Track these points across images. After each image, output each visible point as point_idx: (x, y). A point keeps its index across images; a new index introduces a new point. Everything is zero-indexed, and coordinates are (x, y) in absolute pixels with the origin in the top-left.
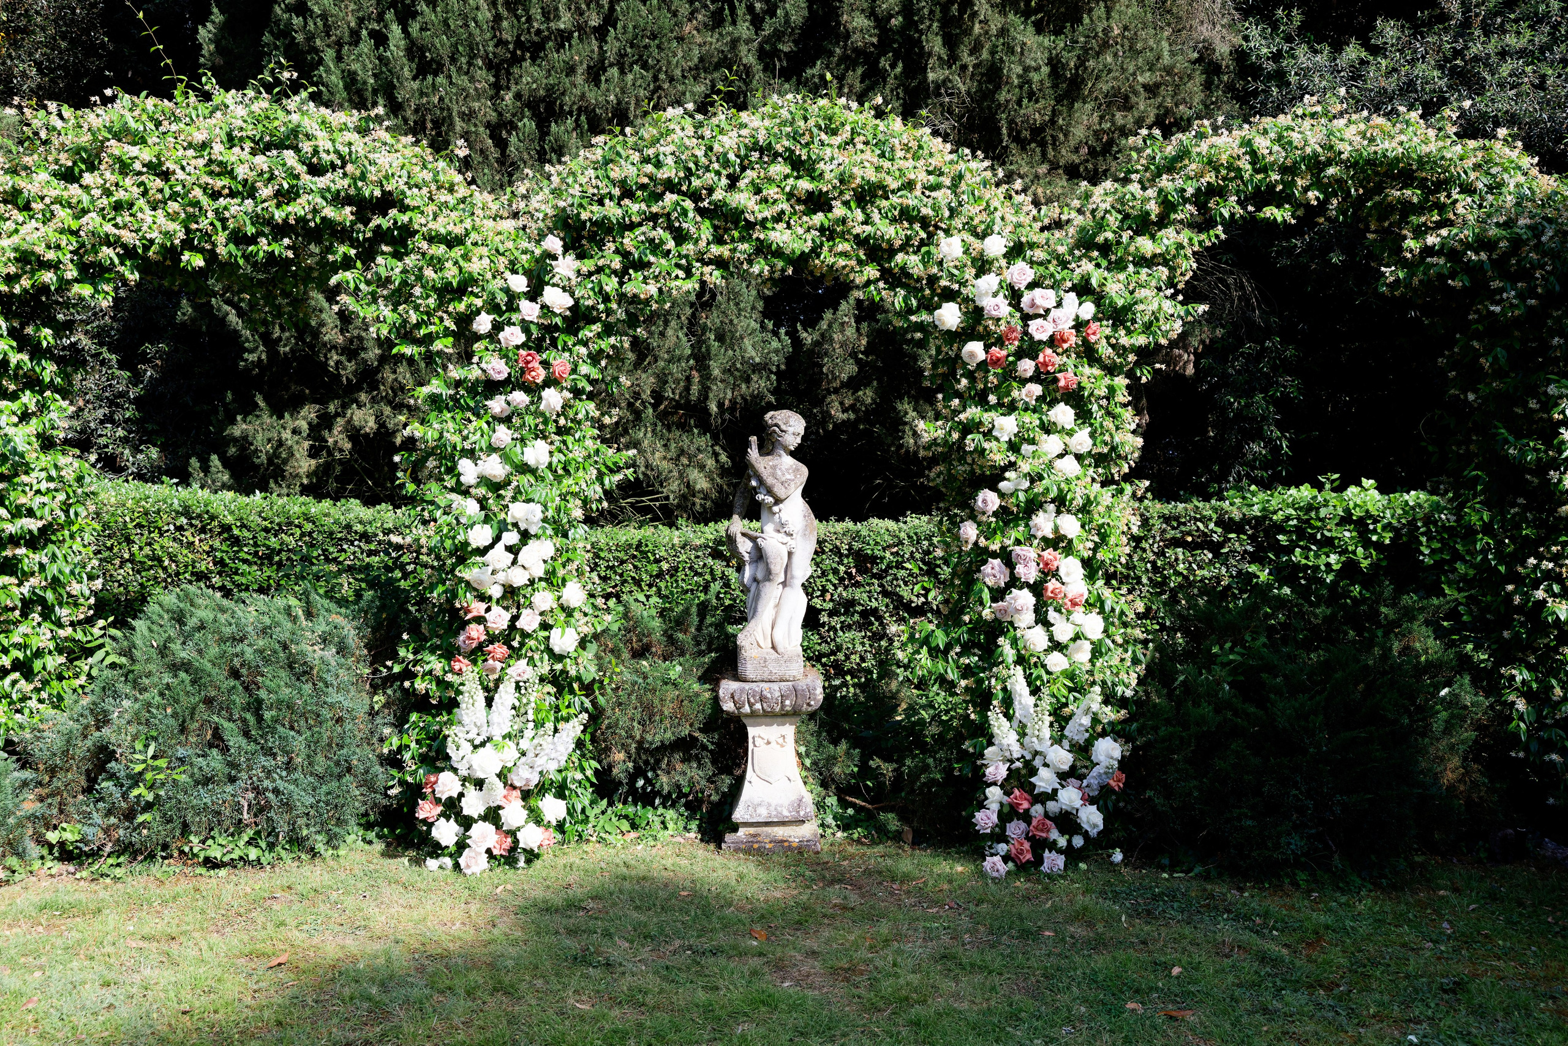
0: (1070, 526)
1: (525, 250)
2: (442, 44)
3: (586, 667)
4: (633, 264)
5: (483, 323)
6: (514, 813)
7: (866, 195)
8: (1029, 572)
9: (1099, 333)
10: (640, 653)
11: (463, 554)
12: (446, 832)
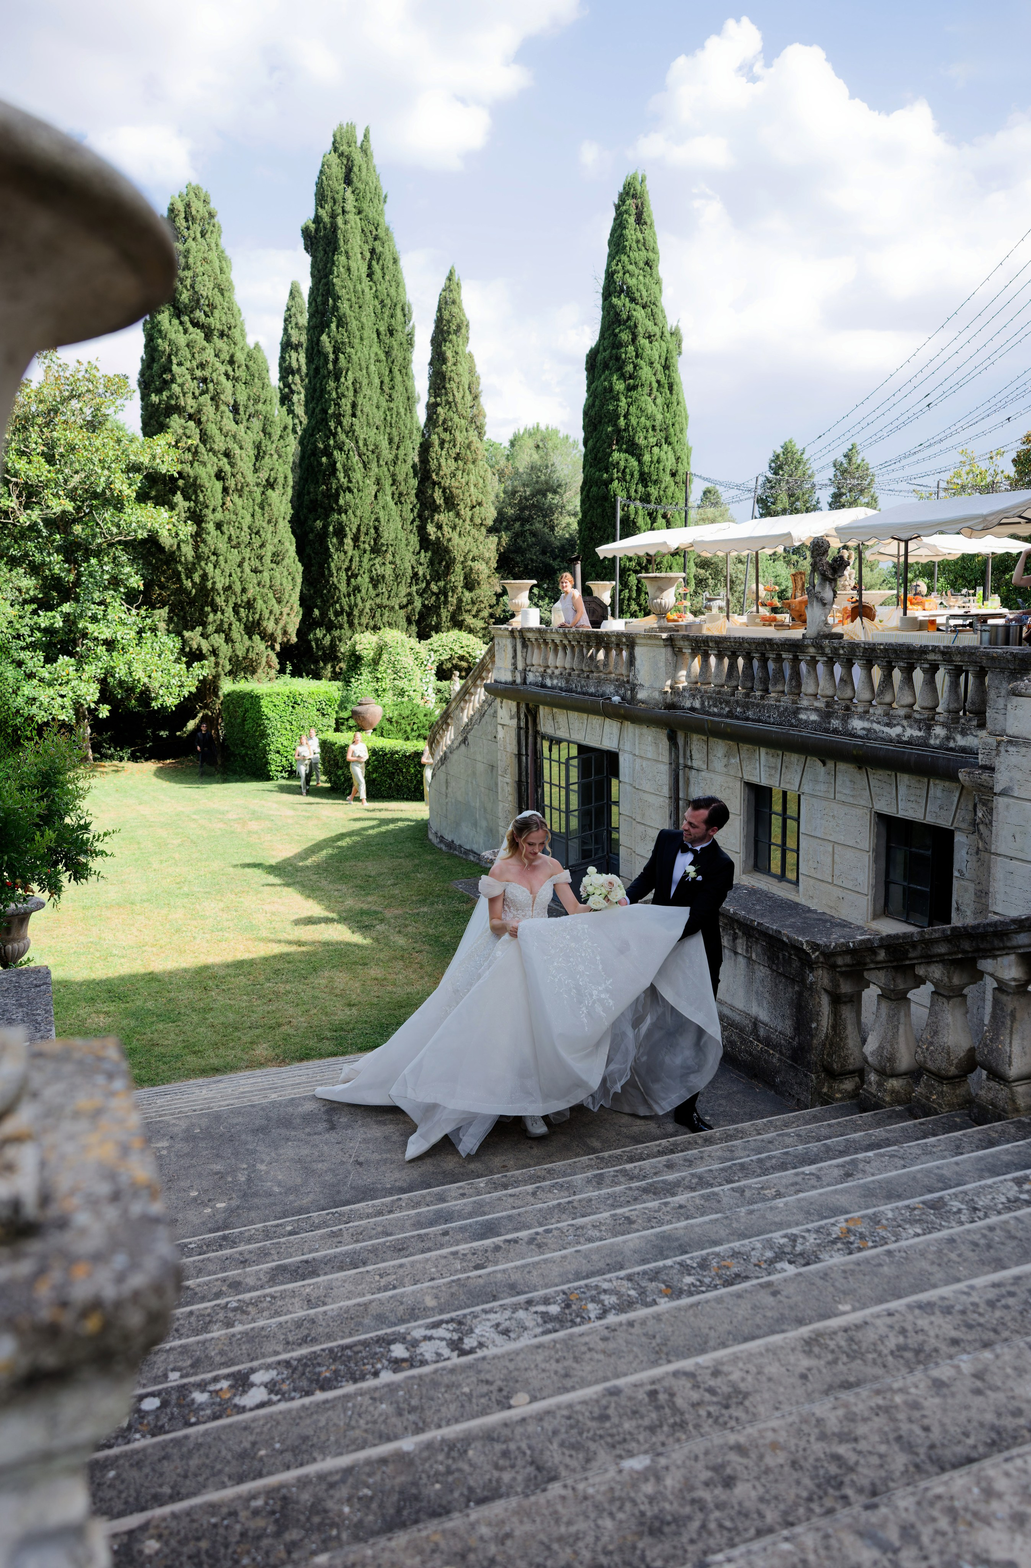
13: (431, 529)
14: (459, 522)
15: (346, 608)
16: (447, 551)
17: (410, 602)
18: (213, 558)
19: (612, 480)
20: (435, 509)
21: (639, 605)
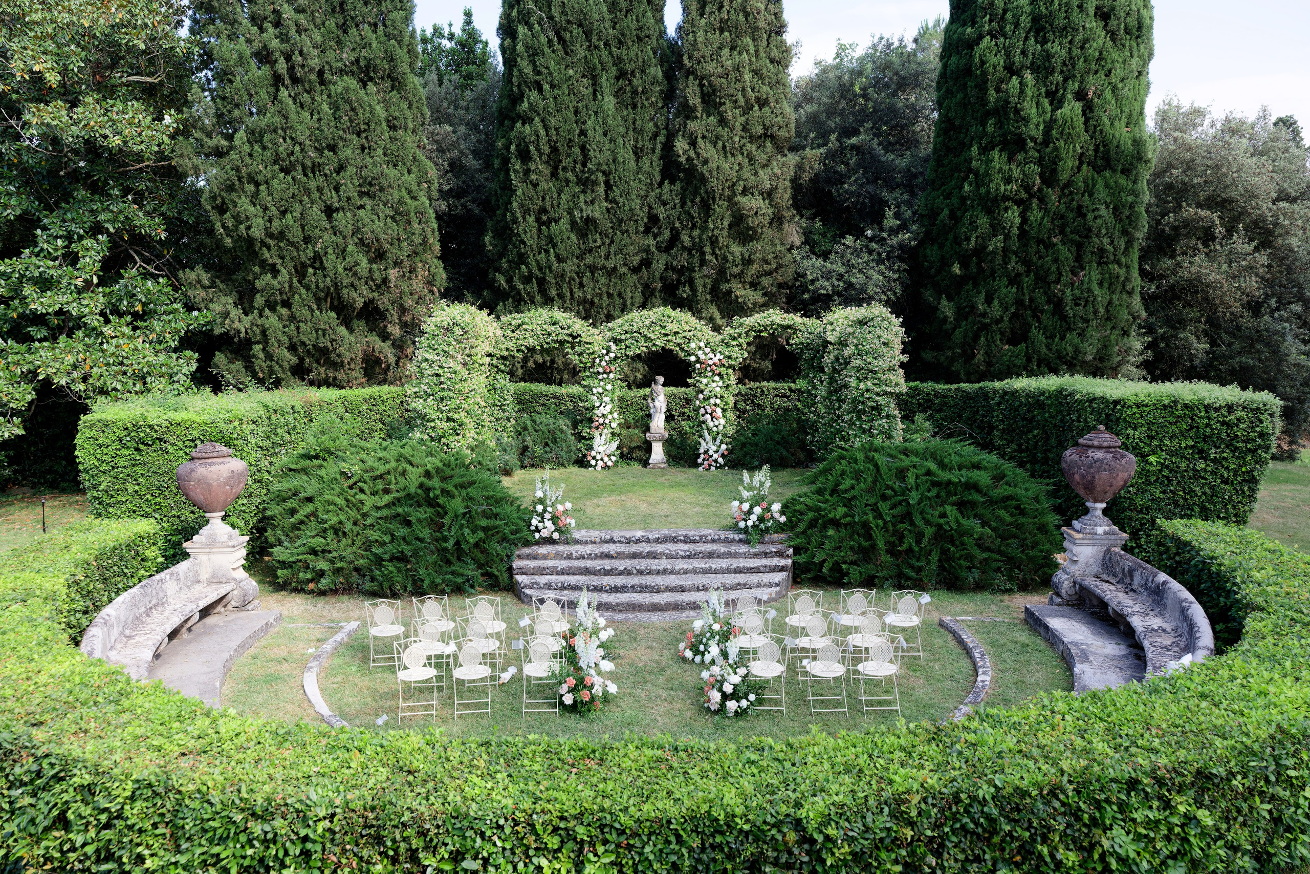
0: (718, 401)
1: (606, 344)
2: (564, 254)
3: (618, 431)
4: (627, 347)
5: (597, 360)
6: (606, 459)
7: (676, 333)
8: (709, 411)
9: (724, 362)
10: (629, 428)
11: (593, 408)
12: (593, 462)
13: (681, 145)
14: (725, 132)
15: (535, 271)
16: (703, 180)
17: (646, 263)
18: (251, 188)
19: (981, 37)
20: (687, 112)
21: (1026, 263)
